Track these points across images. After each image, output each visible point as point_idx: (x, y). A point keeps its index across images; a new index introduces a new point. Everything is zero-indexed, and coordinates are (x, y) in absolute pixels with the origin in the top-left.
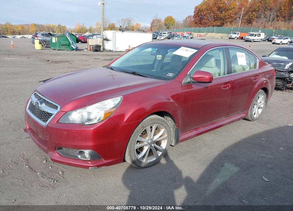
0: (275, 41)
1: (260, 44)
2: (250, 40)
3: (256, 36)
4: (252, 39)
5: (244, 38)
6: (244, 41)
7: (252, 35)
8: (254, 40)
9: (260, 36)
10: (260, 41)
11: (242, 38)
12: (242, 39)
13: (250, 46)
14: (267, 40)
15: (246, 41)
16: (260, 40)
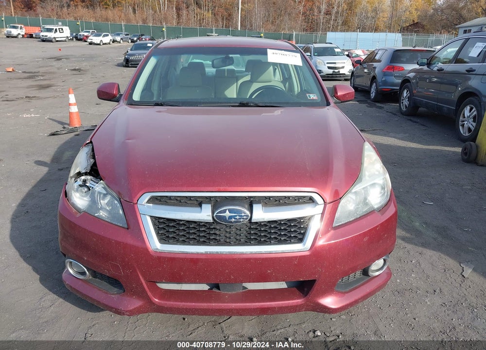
0: (91, 39)
1: (67, 45)
2: (50, 39)
3: (57, 32)
4: (52, 37)
5: (34, 36)
6: (39, 41)
7: (50, 30)
8: (57, 39)
9: (63, 32)
10: (65, 41)
11: (31, 36)
12: (30, 38)
13: (60, 50)
14: (75, 39)
15: (43, 41)
16: (65, 39)
